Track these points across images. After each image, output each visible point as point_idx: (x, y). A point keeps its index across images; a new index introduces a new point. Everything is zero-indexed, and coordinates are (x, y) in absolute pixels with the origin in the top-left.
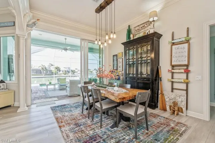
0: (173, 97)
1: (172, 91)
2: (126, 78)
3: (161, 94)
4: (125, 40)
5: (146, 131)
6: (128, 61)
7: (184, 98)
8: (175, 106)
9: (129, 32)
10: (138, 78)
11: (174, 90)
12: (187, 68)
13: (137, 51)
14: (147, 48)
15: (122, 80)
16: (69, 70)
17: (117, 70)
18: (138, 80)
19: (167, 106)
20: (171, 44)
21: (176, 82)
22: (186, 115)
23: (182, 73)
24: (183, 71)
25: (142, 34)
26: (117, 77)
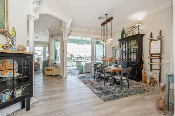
0: (151, 74)
1: (151, 71)
2: (121, 62)
3: (143, 72)
4: (120, 38)
5: (128, 89)
6: (122, 51)
7: (158, 75)
8: (152, 80)
9: (123, 32)
10: (128, 62)
11: (152, 70)
12: (160, 55)
13: (128, 45)
14: (134, 43)
15: (118, 63)
16: (80, 57)
17: (115, 57)
18: (128, 63)
19: (147, 80)
20: (150, 41)
21: (153, 65)
22: (159, 86)
23: (157, 59)
24: (157, 58)
25: (132, 34)
26: (115, 62)
